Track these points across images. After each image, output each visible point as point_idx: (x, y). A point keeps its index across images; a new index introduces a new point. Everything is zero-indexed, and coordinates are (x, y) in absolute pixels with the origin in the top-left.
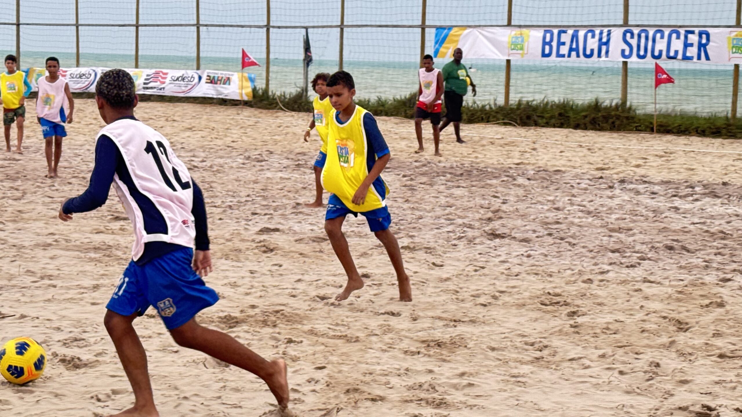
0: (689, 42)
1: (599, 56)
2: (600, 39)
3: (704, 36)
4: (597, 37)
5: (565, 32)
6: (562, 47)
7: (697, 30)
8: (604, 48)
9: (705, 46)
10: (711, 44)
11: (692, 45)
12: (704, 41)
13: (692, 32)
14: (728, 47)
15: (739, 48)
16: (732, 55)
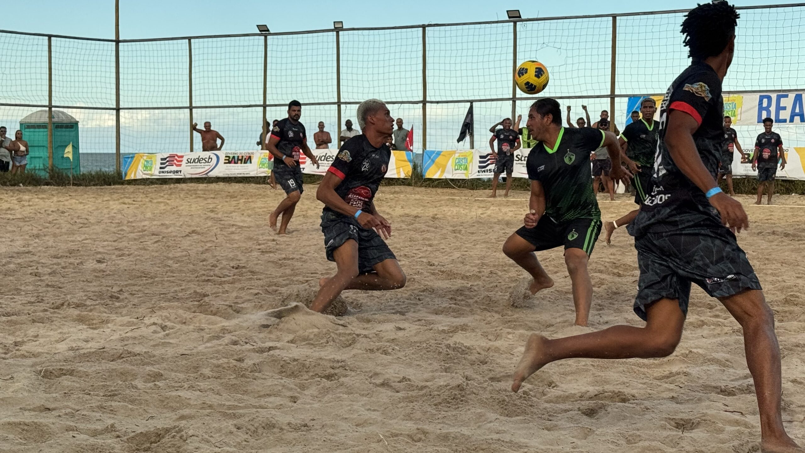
5: (786, 96)
6: (782, 112)
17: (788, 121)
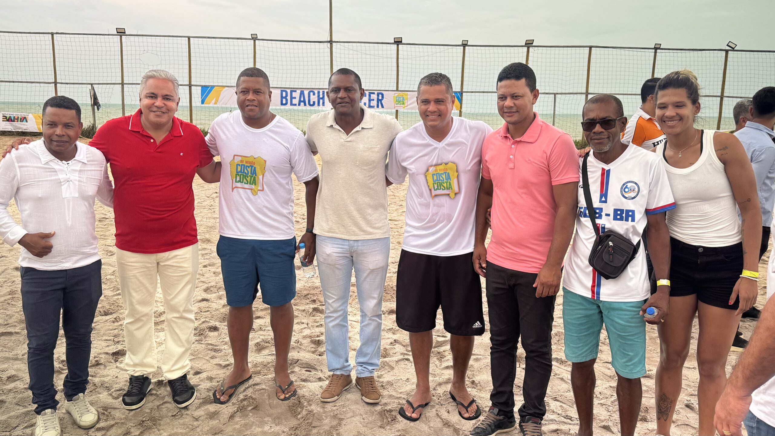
0: (371, 98)
1: (319, 105)
2: (319, 96)
3: (380, 96)
4: (316, 95)
5: (295, 91)
6: (293, 100)
7: (376, 92)
8: (321, 101)
9: (381, 100)
10: (384, 99)
11: (373, 100)
12: (380, 98)
13: (374, 93)
14: (394, 101)
15: (399, 102)
16: (396, 105)
17: (297, 105)
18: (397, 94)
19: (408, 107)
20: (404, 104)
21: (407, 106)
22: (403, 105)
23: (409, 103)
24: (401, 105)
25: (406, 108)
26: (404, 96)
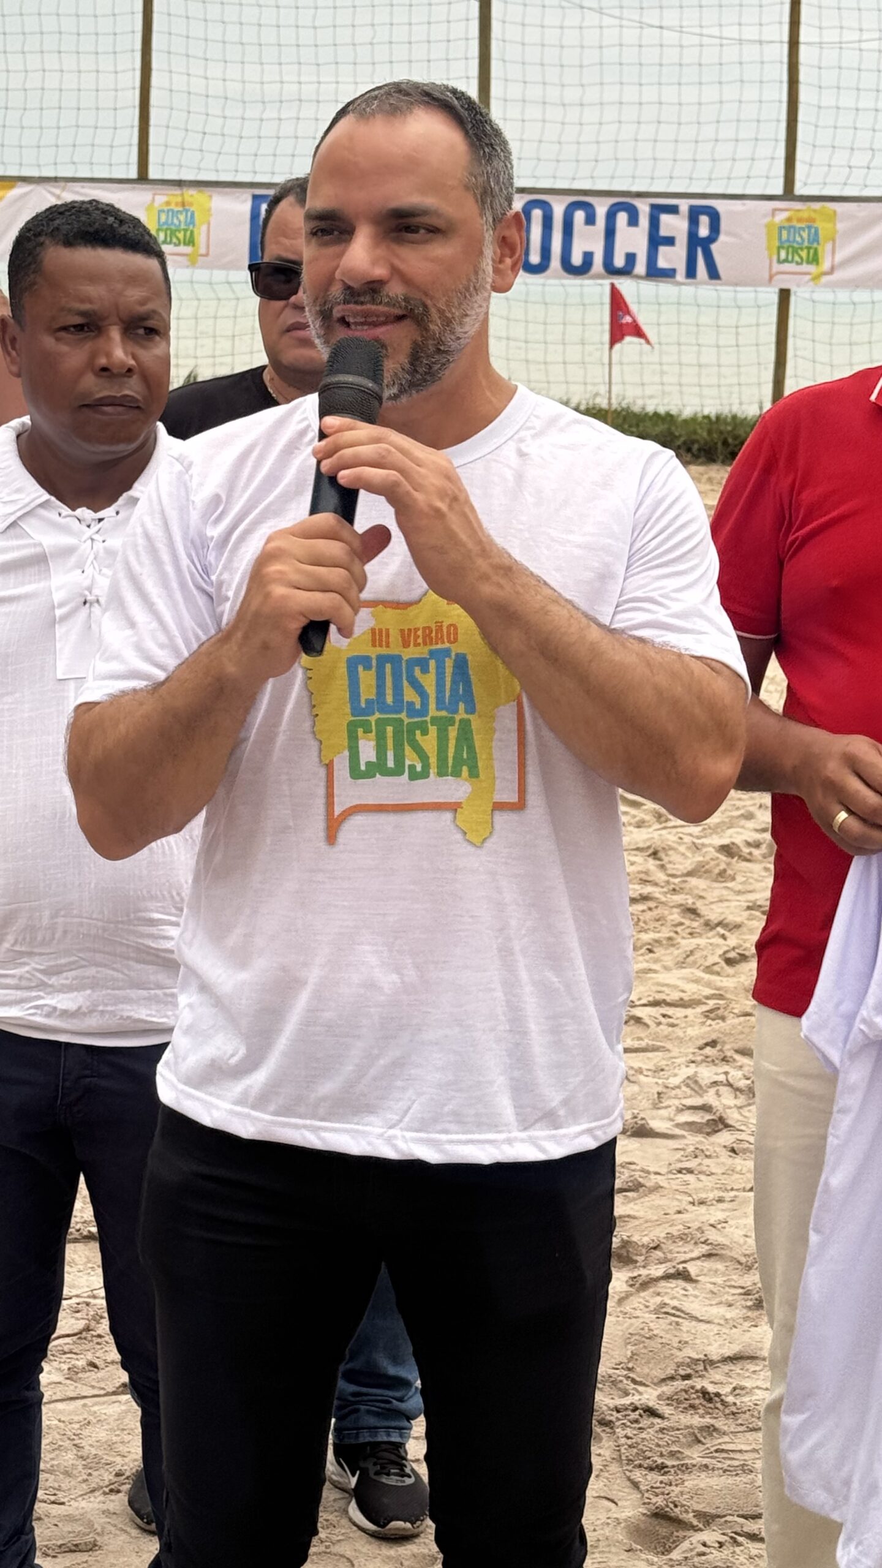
0: (663, 232)
3: (704, 220)
7: (684, 205)
9: (707, 243)
10: (722, 238)
11: (670, 241)
12: (704, 231)
13: (673, 210)
14: (769, 248)
15: (795, 251)
16: (776, 267)
18: (785, 215)
19: (838, 275)
20: (815, 260)
21: (832, 271)
22: (812, 268)
23: (839, 257)
24: (805, 267)
25: (825, 279)
26: (822, 226)
